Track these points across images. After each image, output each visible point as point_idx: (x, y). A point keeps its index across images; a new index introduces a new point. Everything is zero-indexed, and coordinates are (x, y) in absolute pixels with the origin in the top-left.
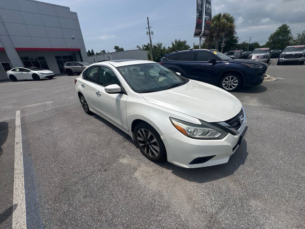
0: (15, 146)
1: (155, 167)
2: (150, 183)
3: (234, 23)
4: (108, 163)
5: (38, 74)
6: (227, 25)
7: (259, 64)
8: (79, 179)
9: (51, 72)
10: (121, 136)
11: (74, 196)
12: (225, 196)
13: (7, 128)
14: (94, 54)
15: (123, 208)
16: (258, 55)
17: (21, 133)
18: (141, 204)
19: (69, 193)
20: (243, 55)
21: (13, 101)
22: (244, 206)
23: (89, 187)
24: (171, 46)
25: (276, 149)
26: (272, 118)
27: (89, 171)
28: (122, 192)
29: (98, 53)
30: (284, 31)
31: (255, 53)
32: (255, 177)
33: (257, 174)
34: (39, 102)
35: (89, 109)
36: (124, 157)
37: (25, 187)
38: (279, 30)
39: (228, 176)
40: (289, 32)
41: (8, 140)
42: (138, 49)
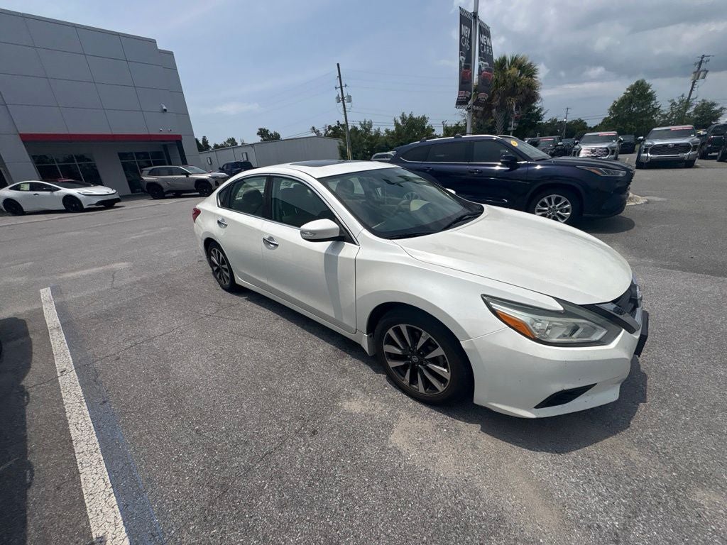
0: (60, 379)
1: (435, 417)
2: (434, 459)
3: (536, 77)
4: (315, 415)
5: (79, 196)
6: (520, 81)
7: (617, 168)
8: (252, 459)
9: (111, 191)
10: (327, 344)
11: (251, 505)
12: (629, 484)
13: (26, 333)
14: (209, 147)
15: (390, 531)
16: (593, 146)
17: (66, 345)
18: (432, 517)
19: (236, 498)
20: (559, 148)
21: (25, 264)
22: (683, 507)
23: (285, 479)
24: (392, 128)
25: (706, 362)
26: (671, 290)
27: (273, 436)
28: (374, 488)
29: (219, 144)
30: (640, 94)
31: (585, 143)
32: (684, 433)
33: (686, 424)
34: (94, 266)
35: (236, 279)
36: (349, 396)
37: (112, 487)
38: (629, 92)
39: (618, 432)
40: (650, 97)
41: (37, 366)
42: (314, 134)
